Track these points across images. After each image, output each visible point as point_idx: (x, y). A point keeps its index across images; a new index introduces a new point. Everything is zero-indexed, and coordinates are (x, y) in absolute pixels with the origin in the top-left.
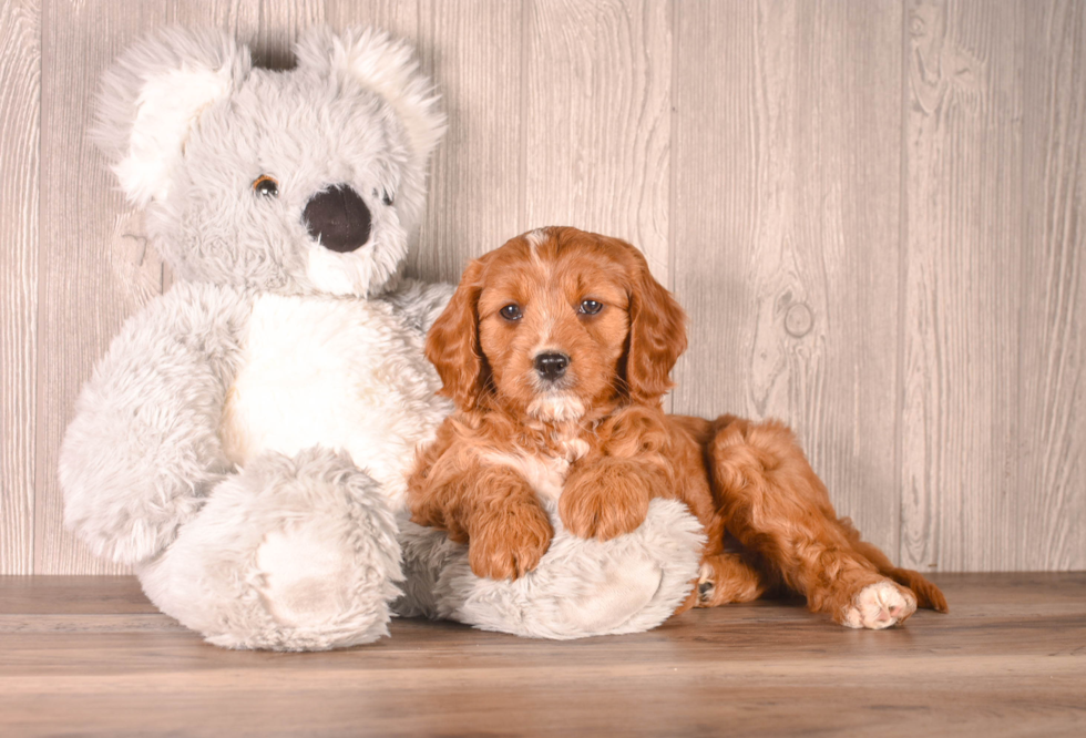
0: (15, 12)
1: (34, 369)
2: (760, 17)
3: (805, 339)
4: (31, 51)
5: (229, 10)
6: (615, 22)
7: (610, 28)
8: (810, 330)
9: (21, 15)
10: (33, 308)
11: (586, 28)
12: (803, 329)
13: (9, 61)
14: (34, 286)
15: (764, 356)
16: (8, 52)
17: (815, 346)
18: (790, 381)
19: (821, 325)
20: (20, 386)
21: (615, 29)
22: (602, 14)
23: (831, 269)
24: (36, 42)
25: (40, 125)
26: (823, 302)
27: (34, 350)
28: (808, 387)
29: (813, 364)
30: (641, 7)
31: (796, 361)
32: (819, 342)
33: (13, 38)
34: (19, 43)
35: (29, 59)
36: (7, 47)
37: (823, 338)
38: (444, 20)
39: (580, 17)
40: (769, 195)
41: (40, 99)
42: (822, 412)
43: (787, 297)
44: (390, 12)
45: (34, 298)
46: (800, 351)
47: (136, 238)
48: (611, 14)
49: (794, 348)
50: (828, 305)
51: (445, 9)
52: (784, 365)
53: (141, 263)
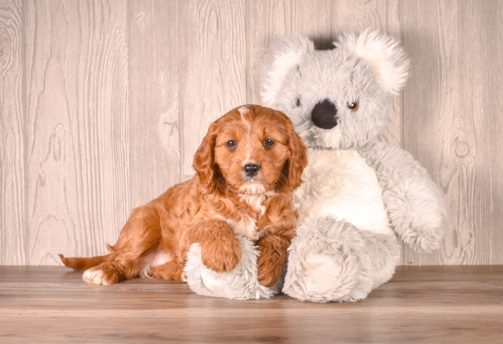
0: (117, 32)
1: (129, 180)
2: (441, 12)
3: (466, 158)
4: (124, 48)
5: (204, 25)
6: (373, 19)
7: (371, 22)
8: (468, 154)
9: (120, 33)
10: (128, 155)
11: (360, 22)
12: (464, 153)
13: (116, 52)
14: (128, 146)
15: (446, 166)
16: (115, 49)
17: (471, 161)
18: (459, 177)
19: (473, 151)
20: (124, 188)
21: (373, 22)
22: (367, 16)
23: (477, 126)
24: (125, 44)
25: (129, 78)
26: (474, 141)
27: (129, 173)
28: (468, 180)
29: (470, 169)
30: (385, 11)
31: (462, 168)
32: (472, 159)
33: (117, 43)
34: (119, 45)
35: (123, 51)
36: (114, 47)
37: (474, 157)
38: (296, 23)
39: (357, 18)
40: (447, 93)
41: (128, 68)
42: (474, 191)
43: (457, 139)
44: (273, 21)
45: (128, 151)
46: (463, 164)
47: (169, 124)
48: (371, 15)
49: (460, 162)
50: (476, 142)
51: (296, 18)
52: (456, 170)
53: (171, 135)
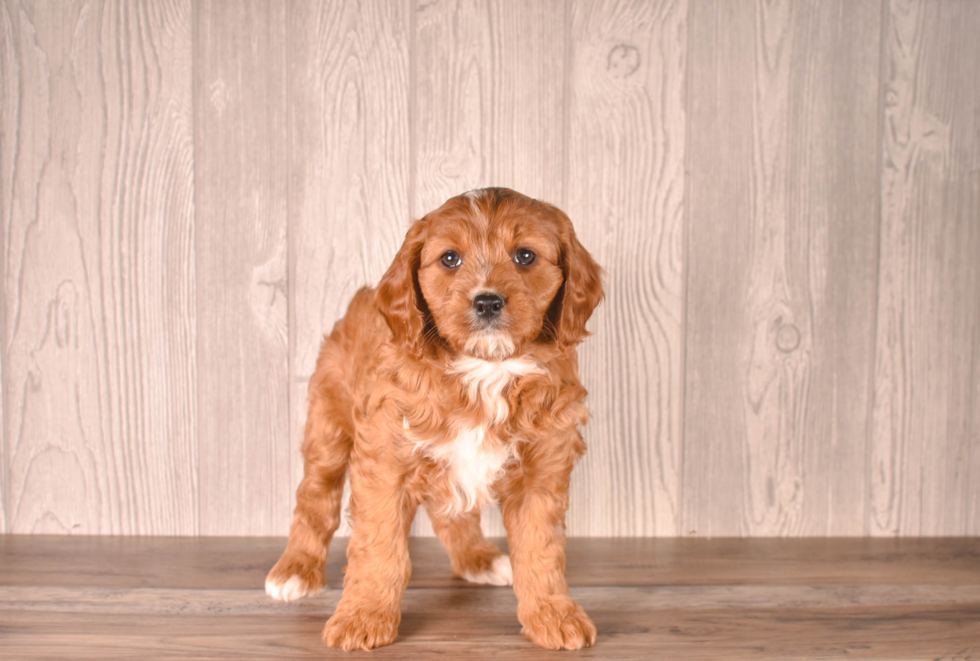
0: (174, 115)
1: (196, 384)
2: (758, 95)
3: (793, 354)
4: (186, 145)
5: (334, 107)
6: (638, 104)
7: (635, 110)
8: (797, 346)
9: (178, 117)
10: (194, 339)
11: (615, 111)
12: (791, 345)
13: (171, 153)
14: (194, 322)
15: (759, 367)
16: (170, 146)
17: (801, 359)
18: (780, 387)
19: (807, 340)
20: (186, 397)
21: (639, 110)
22: (627, 99)
23: (815, 297)
24: (189, 138)
25: (195, 200)
26: (809, 323)
27: (195, 371)
28: (795, 391)
29: (800, 373)
30: (660, 91)
31: (785, 371)
32: (805, 356)
33: (173, 135)
34: (177, 139)
35: (185, 151)
36: (169, 143)
37: (808, 352)
38: (502, 108)
39: (610, 102)
40: (765, 239)
41: (194, 182)
42: (806, 410)
43: (779, 320)
44: (459, 103)
45: (194, 332)
46: (789, 363)
47: (268, 284)
48: (635, 98)
49: (784, 360)
50: (812, 326)
51: (502, 100)
52: (775, 374)
53: (272, 304)
